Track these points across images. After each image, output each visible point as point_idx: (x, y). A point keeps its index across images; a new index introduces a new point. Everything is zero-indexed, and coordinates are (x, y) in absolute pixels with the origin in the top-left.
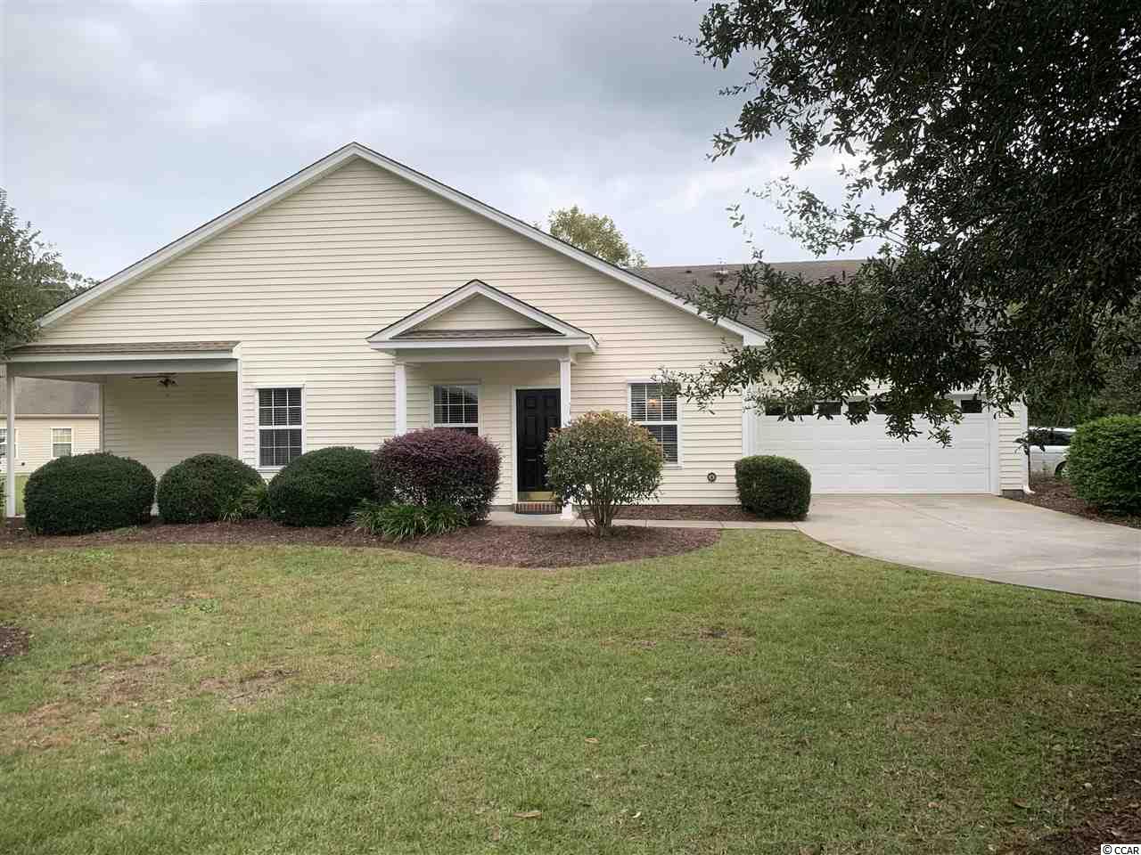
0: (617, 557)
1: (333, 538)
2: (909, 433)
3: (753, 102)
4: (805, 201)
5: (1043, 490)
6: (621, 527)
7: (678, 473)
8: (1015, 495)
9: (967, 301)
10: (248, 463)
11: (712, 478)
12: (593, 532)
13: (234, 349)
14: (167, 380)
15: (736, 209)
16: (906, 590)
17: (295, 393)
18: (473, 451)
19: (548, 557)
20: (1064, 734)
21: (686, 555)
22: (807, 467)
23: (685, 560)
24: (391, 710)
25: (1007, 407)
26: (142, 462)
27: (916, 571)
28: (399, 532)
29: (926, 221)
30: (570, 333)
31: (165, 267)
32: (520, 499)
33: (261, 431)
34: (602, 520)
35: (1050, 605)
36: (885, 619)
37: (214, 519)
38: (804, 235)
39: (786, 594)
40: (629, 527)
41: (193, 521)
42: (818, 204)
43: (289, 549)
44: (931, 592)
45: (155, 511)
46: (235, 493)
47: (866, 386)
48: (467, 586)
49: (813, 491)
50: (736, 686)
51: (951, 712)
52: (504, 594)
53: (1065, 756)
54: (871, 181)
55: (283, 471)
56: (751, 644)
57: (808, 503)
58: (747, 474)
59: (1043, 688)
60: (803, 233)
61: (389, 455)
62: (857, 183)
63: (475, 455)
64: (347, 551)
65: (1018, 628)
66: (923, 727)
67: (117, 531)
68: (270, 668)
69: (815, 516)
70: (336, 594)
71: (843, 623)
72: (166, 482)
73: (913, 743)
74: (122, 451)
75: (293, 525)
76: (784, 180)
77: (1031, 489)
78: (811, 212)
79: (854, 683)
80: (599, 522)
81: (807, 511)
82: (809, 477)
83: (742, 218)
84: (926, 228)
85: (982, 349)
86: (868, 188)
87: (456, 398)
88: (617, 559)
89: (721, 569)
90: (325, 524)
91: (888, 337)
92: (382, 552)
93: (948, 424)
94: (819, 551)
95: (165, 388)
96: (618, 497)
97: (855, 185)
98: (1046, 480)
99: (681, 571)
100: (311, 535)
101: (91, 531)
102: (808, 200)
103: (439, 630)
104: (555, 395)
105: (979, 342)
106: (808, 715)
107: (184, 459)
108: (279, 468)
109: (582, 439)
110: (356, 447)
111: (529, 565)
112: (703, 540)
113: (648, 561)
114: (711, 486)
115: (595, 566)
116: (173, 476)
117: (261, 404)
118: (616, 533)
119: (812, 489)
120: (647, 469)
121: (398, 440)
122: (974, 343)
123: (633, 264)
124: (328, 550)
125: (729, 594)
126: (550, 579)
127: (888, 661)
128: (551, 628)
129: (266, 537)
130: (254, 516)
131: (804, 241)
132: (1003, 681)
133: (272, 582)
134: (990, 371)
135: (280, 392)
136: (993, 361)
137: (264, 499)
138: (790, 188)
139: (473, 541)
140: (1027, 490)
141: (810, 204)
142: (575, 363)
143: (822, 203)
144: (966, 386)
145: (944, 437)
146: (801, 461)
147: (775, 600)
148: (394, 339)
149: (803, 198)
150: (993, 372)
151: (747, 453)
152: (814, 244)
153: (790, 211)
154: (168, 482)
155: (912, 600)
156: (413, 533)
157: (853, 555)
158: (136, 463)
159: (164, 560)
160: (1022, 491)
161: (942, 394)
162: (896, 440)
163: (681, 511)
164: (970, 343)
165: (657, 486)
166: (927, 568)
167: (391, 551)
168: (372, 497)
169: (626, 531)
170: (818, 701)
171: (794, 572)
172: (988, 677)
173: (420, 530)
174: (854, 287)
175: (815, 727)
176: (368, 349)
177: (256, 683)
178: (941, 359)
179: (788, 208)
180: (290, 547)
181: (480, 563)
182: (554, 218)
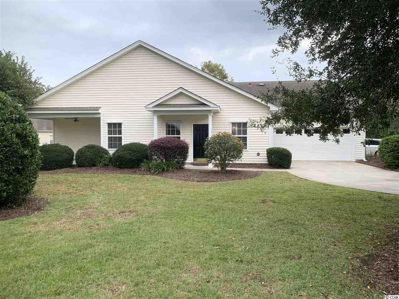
0: (229, 179)
1: (135, 173)
2: (326, 140)
3: (281, 37)
4: (295, 65)
5: (370, 160)
6: (229, 170)
7: (247, 153)
8: (361, 162)
9: (347, 99)
10: (105, 147)
11: (258, 154)
12: (220, 172)
13: (99, 110)
14: (76, 120)
15: (274, 68)
16: (324, 190)
17: (120, 125)
18: (181, 145)
19: (206, 179)
20: (372, 230)
21: (251, 179)
22: (291, 151)
23: (251, 180)
24: (168, 221)
25: (358, 133)
26: (70, 147)
27: (327, 185)
28: (157, 171)
29: (334, 71)
30: (212, 106)
31: (76, 82)
32: (194, 160)
33: (108, 137)
34: (223, 168)
35: (370, 195)
36: (317, 198)
37: (94, 166)
38: (294, 76)
39: (285, 191)
40: (232, 170)
41: (87, 166)
42: (299, 66)
43: (121, 176)
44: (332, 191)
45: (74, 163)
46: (101, 157)
47: (313, 125)
48: (182, 187)
49: (292, 159)
50: (272, 216)
51: (338, 224)
52: (194, 190)
53: (372, 236)
54: (316, 59)
55: (117, 150)
56: (275, 205)
57: (291, 163)
58: (270, 153)
59: (367, 218)
60: (294, 75)
61: (153, 145)
62: (312, 59)
63: (181, 146)
64: (140, 176)
65: (360, 202)
66: (330, 228)
67: (63, 169)
68: (127, 210)
69: (292, 167)
70: (140, 189)
71: (304, 200)
72: (78, 153)
73: (327, 232)
74: (63, 143)
75: (121, 168)
76: (289, 58)
77: (366, 160)
78: (297, 69)
79: (308, 217)
80: (222, 168)
81: (290, 166)
82: (291, 154)
83: (275, 71)
84: (334, 73)
85: (351, 113)
86: (315, 61)
87: (173, 127)
88: (229, 180)
89: (263, 183)
90: (132, 168)
91: (321, 110)
92: (152, 177)
93: (339, 137)
94: (295, 178)
95: (75, 122)
96: (229, 160)
97: (311, 60)
98: (371, 156)
99: (250, 183)
100: (127, 171)
101: (55, 169)
102: (296, 65)
103: (176, 200)
104: (206, 126)
105: (350, 111)
106: (295, 225)
107: (84, 146)
108: (116, 149)
109: (217, 141)
110: (141, 143)
111: (200, 182)
112: (256, 174)
113: (239, 180)
114: (258, 157)
115: (221, 182)
116: (80, 152)
117: (108, 128)
118: (227, 172)
119: (292, 158)
120: (238, 151)
121: (156, 140)
122: (348, 111)
123: (229, 80)
124: (134, 176)
125: (266, 191)
126: (207, 186)
127: (319, 210)
128: (212, 200)
129: (112, 172)
130: (107, 165)
131: (294, 78)
132: (355, 216)
133: (118, 185)
134: (353, 120)
135: (115, 124)
136: (354, 117)
137: (111, 159)
138: (290, 61)
139: (181, 174)
140: (365, 160)
141: (297, 67)
142: (213, 115)
143: (301, 66)
144: (345, 125)
145: (337, 141)
146: (288, 149)
147: (282, 193)
148: (154, 107)
149: (294, 64)
150: (354, 121)
151: (271, 146)
152: (297, 78)
153: (290, 69)
154: (79, 153)
155: (326, 193)
156: (161, 170)
157: (306, 180)
158: (67, 147)
159: (81, 179)
160: (363, 160)
161: (337, 128)
162: (322, 142)
163: (248, 165)
164: (347, 111)
165: (241, 156)
166: (331, 184)
167: (154, 177)
168: (147, 159)
169: (231, 171)
170: (298, 221)
171: (287, 185)
172: (350, 215)
173: (163, 170)
174: (310, 93)
175: (297, 228)
176: (145, 110)
177: (124, 214)
178: (337, 116)
179: (289, 68)
180: (121, 175)
181: (184, 181)
182: (202, 64)
